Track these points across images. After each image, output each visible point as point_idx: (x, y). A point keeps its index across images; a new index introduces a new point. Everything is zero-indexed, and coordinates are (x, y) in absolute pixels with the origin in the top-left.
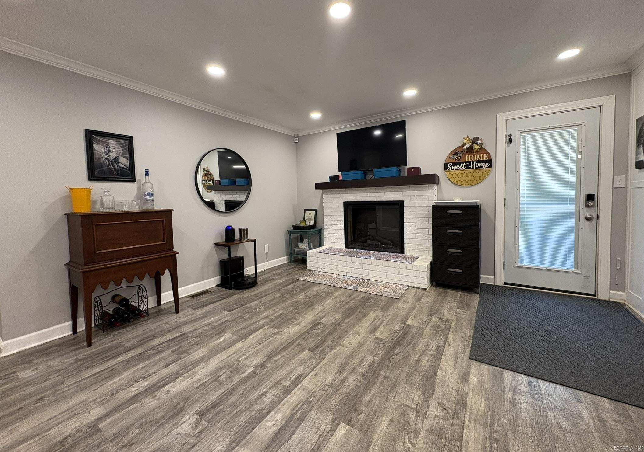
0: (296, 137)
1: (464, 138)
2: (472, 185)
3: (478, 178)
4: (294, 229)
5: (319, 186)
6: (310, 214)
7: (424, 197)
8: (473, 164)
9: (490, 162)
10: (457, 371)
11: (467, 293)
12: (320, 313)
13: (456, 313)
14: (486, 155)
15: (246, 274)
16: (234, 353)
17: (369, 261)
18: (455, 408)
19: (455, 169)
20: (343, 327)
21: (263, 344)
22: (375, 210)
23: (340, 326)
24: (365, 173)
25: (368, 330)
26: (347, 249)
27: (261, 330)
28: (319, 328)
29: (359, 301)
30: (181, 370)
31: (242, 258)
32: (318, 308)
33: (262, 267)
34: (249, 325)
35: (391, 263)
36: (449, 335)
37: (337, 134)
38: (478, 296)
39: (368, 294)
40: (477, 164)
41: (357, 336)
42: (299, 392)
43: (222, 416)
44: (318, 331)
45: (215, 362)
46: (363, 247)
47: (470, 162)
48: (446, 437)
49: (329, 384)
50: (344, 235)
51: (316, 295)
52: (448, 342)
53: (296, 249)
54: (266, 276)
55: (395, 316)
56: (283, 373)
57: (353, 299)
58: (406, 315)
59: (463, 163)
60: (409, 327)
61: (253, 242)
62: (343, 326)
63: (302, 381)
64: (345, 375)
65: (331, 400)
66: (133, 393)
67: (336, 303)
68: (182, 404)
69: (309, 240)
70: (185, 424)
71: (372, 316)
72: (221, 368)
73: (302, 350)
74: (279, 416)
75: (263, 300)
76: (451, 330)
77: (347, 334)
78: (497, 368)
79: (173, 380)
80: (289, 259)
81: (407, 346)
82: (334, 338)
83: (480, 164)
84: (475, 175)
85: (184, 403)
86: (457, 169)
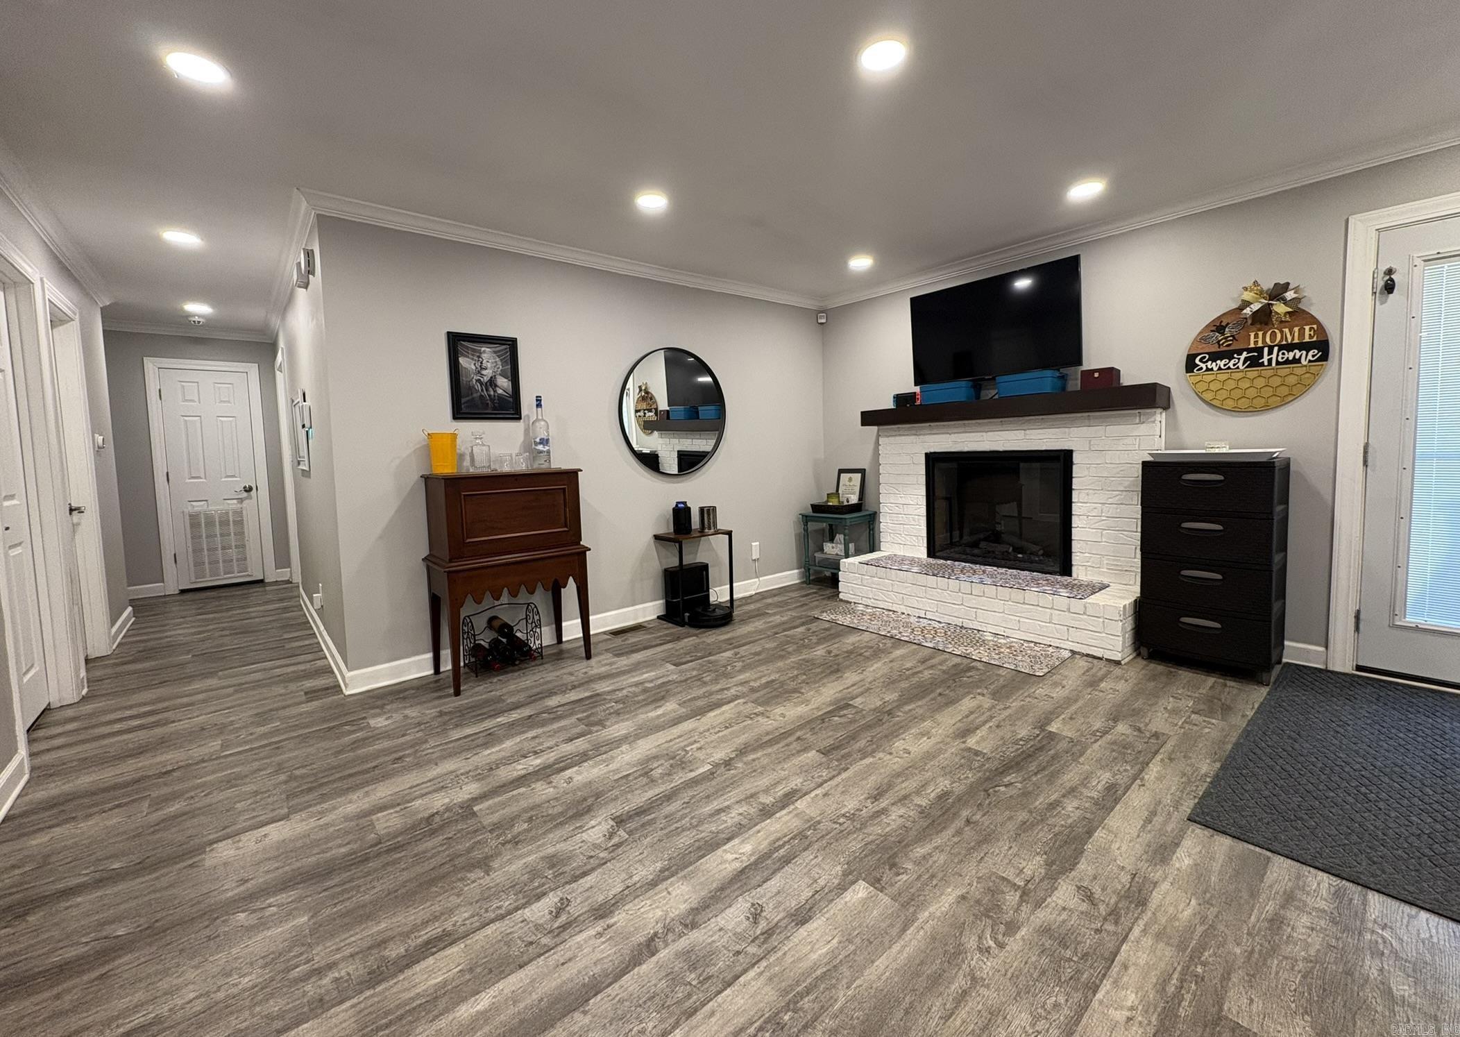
0: (822, 312)
1: (1245, 289)
2: (1267, 408)
3: (1284, 391)
4: (813, 512)
5: (870, 418)
6: (850, 480)
7: (1129, 441)
8: (1270, 353)
9: (1322, 348)
10: (1146, 837)
11: (1234, 681)
12: (854, 688)
13: (1185, 722)
14: (1311, 328)
15: (712, 599)
16: (680, 737)
17: (977, 589)
18: (1117, 903)
19: (1215, 369)
20: (897, 719)
21: (732, 729)
22: (1016, 472)
23: (891, 715)
24: (977, 387)
25: (951, 730)
26: (931, 560)
27: (732, 705)
28: (845, 715)
29: (944, 672)
30: (591, 750)
31: (705, 567)
32: (851, 677)
33: (744, 588)
34: (711, 694)
35: (1032, 595)
36: (1150, 765)
37: (913, 300)
38: (1264, 691)
39: (969, 661)
40: (1283, 354)
41: (925, 738)
42: (787, 818)
43: (651, 829)
44: (843, 720)
45: (645, 747)
46: (969, 557)
47: (1262, 348)
48: (1076, 948)
49: (848, 815)
50: (925, 528)
51: (850, 652)
52: (1142, 779)
53: (818, 555)
54: (752, 607)
55: (1023, 711)
56: (764, 781)
57: (932, 667)
58: (1051, 713)
59: (1240, 352)
60: (1052, 736)
61: (727, 536)
62: (898, 716)
63: (796, 801)
64: (883, 805)
65: (847, 841)
66: (519, 773)
67: (891, 672)
68: (590, 801)
69: (847, 537)
70: (594, 830)
71: (967, 704)
72: (656, 757)
73: (805, 750)
74: (748, 848)
75: (742, 650)
76: (1159, 757)
77: (903, 733)
78: (1257, 849)
79: (578, 764)
80: (803, 575)
81: (1036, 774)
82: (873, 737)
83: (1290, 353)
84: (1276, 381)
85: (593, 799)
86: (1222, 367)
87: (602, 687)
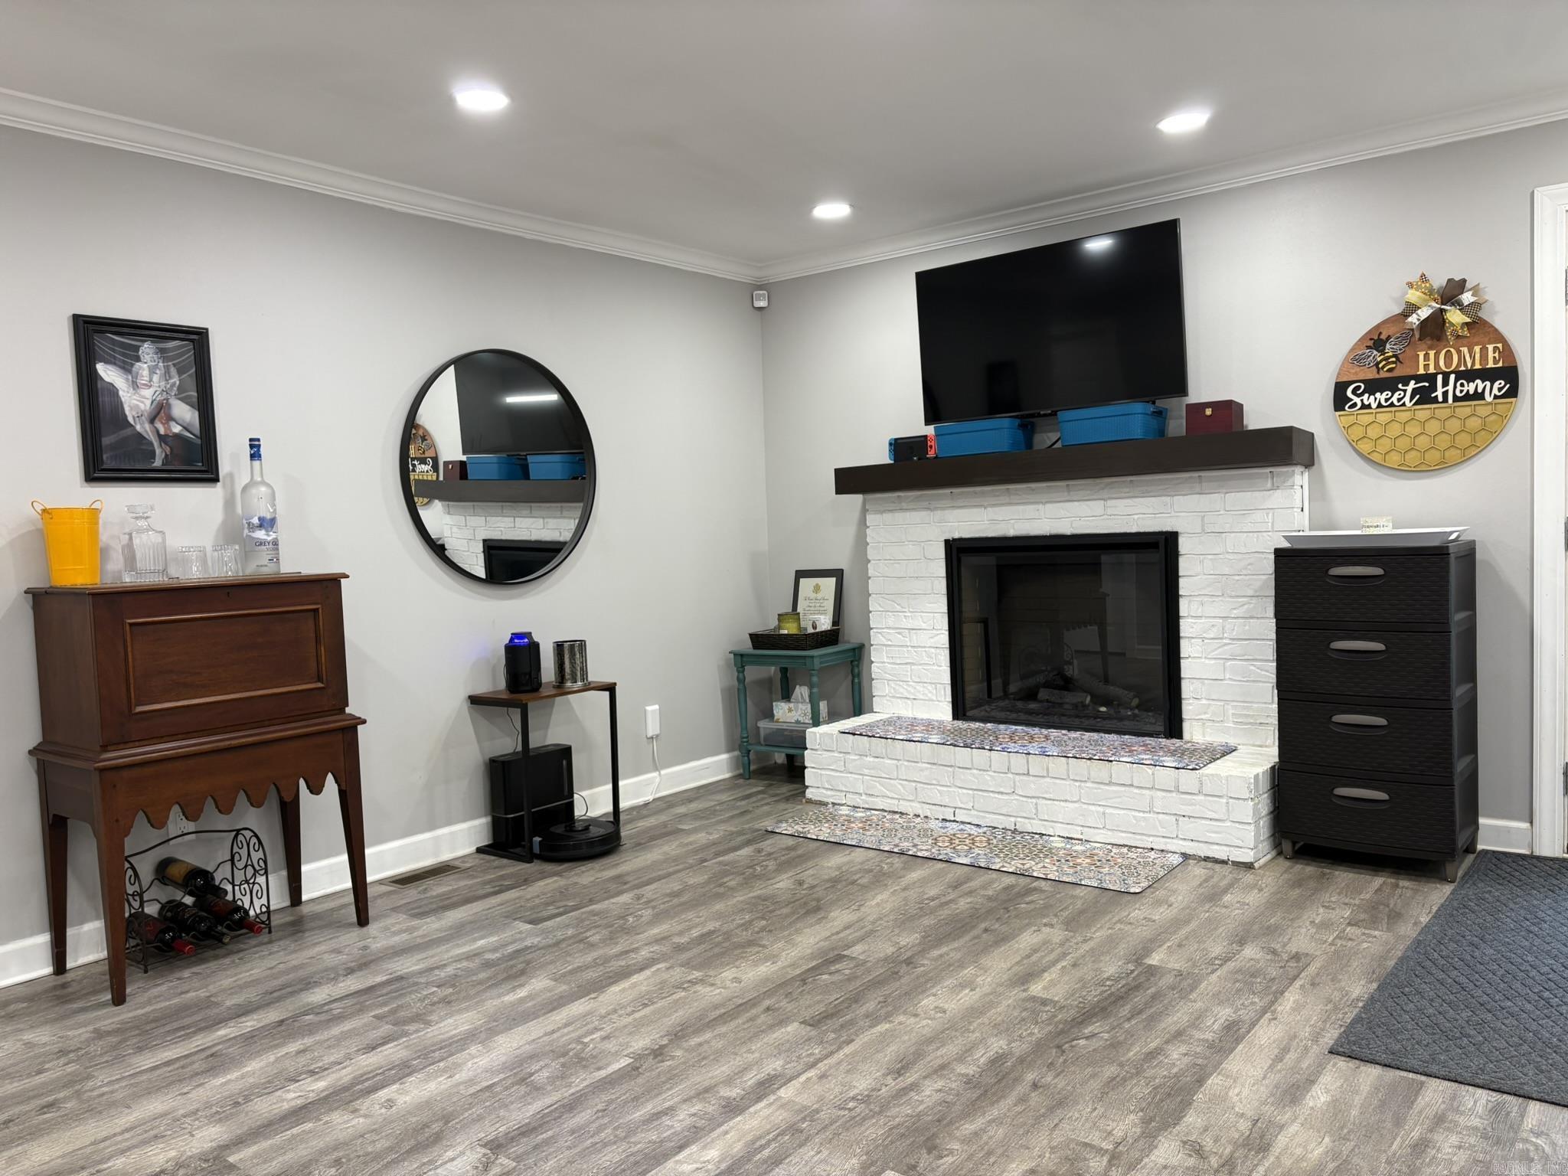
0: (760, 287)
1: (1410, 285)
2: (1443, 466)
3: (1464, 440)
4: (755, 647)
5: (850, 480)
6: (817, 589)
7: (1258, 516)
8: (1445, 383)
9: (1509, 376)
10: (1273, 1078)
11: (1410, 880)
12: (848, 932)
13: (1337, 937)
14: (1495, 349)
15: (579, 811)
16: (566, 1025)
17: (1037, 764)
18: (1232, 1153)
19: (1374, 406)
20: (922, 969)
21: (655, 1006)
22: (1095, 568)
23: (911, 966)
24: (1028, 428)
25: (1005, 977)
26: (959, 724)
27: (648, 973)
28: (838, 971)
29: (990, 899)
30: (414, 1059)
31: (566, 752)
32: (840, 917)
33: (637, 790)
34: (607, 960)
35: (1121, 770)
36: (1286, 994)
37: (920, 276)
38: (1447, 889)
39: (1028, 880)
40: (1462, 385)
41: (967, 991)
42: (767, 1112)
43: (552, 1150)
44: (836, 978)
45: (509, 1045)
46: (1023, 717)
47: (1434, 376)
49: (859, 1097)
50: (948, 670)
51: (834, 881)
52: (1274, 1012)
53: (764, 725)
54: (652, 821)
55: (1111, 942)
56: (722, 1070)
57: (970, 893)
58: (1152, 941)
59: (1405, 381)
60: (1152, 971)
61: (607, 694)
62: (923, 965)
63: (778, 1089)
64: (910, 1081)
65: (863, 1128)
66: (293, 1103)
67: (906, 905)
68: (436, 1127)
69: (815, 690)
70: (455, 1163)
71: (1028, 939)
72: (533, 1057)
73: (782, 1022)
74: (712, 1154)
75: (648, 891)
76: (1298, 983)
77: (933, 987)
78: (1411, 1075)
79: (399, 1079)
80: (736, 763)
81: (1129, 1020)
82: (886, 997)
83: (1471, 384)
84: (1454, 425)
85: (441, 1124)
86: (1384, 403)
87: (407, 965)
